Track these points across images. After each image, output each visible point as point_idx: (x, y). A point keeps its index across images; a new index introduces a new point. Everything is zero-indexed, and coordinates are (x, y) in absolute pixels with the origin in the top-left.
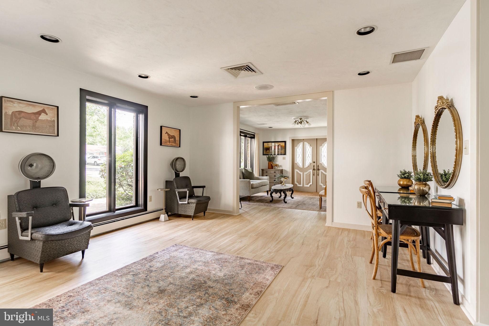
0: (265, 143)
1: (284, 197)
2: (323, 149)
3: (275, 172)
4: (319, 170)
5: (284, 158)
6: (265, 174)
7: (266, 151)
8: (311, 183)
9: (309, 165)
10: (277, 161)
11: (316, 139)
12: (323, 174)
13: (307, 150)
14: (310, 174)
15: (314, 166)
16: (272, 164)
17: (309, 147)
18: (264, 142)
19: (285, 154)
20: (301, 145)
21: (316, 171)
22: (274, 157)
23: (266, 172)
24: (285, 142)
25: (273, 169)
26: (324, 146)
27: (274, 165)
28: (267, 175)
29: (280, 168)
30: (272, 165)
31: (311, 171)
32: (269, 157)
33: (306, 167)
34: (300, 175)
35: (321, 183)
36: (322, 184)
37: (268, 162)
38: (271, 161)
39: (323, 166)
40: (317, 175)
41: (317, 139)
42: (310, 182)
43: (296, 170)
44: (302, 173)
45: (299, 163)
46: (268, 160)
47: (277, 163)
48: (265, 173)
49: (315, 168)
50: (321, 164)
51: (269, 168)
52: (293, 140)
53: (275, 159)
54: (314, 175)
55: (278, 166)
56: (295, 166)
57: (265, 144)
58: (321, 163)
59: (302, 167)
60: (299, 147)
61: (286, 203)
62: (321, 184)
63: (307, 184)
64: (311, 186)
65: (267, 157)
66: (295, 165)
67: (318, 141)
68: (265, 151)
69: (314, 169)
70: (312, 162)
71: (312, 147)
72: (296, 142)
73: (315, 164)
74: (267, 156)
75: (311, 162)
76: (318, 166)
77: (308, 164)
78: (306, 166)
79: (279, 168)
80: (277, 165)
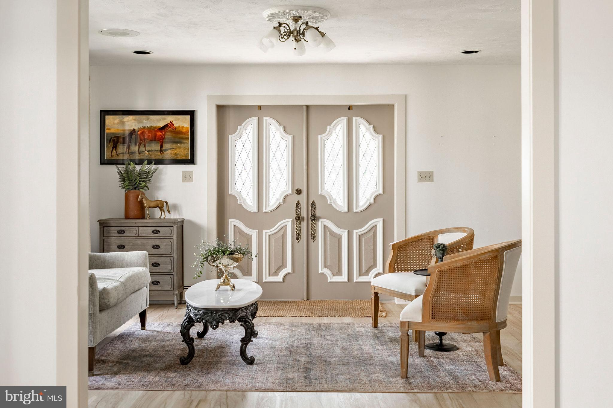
0: (111, 117)
1: (243, 340)
2: (328, 144)
3: (156, 232)
4: (315, 218)
5: (187, 178)
6: (114, 242)
7: (115, 147)
8: (288, 269)
9: (281, 201)
10: (158, 188)
11: (305, 107)
12: (328, 235)
13: (273, 146)
14: (283, 235)
15: (298, 205)
16: (142, 199)
17: (282, 134)
18: (104, 113)
19: (192, 161)
20: (251, 125)
21: (304, 224)
22: (148, 172)
23: (120, 232)
24: (192, 114)
25: (144, 218)
26: (334, 135)
27: (152, 204)
28: (121, 242)
29: (173, 216)
30: (141, 203)
31: (289, 223)
32: (127, 171)
33: (269, 209)
34: (249, 239)
35: (323, 266)
36: (326, 271)
37: (123, 192)
38: (136, 188)
39: (330, 204)
40: (310, 237)
41: (307, 107)
42: (283, 265)
43: (232, 223)
44: (254, 234)
45: (244, 194)
46: (127, 183)
47: (161, 196)
48: (116, 235)
49: (304, 214)
50: (323, 197)
51: (127, 217)
52: (221, 108)
53: (153, 179)
54: (298, 238)
55: (165, 208)
56: (229, 206)
57: (110, 120)
58: (324, 193)
59: (254, 209)
60: (244, 137)
61: (250, 361)
62: (322, 271)
63: (272, 272)
64: (288, 278)
65: (120, 173)
66: (229, 203)
67: (313, 114)
68: (108, 149)
69: (299, 218)
70: (290, 192)
71: (290, 137)
72: (231, 117)
73: (303, 198)
74: (122, 168)
75: (285, 191)
76: (313, 204)
77: (277, 199)
78: (270, 205)
79: (168, 216)
80: (161, 205)
